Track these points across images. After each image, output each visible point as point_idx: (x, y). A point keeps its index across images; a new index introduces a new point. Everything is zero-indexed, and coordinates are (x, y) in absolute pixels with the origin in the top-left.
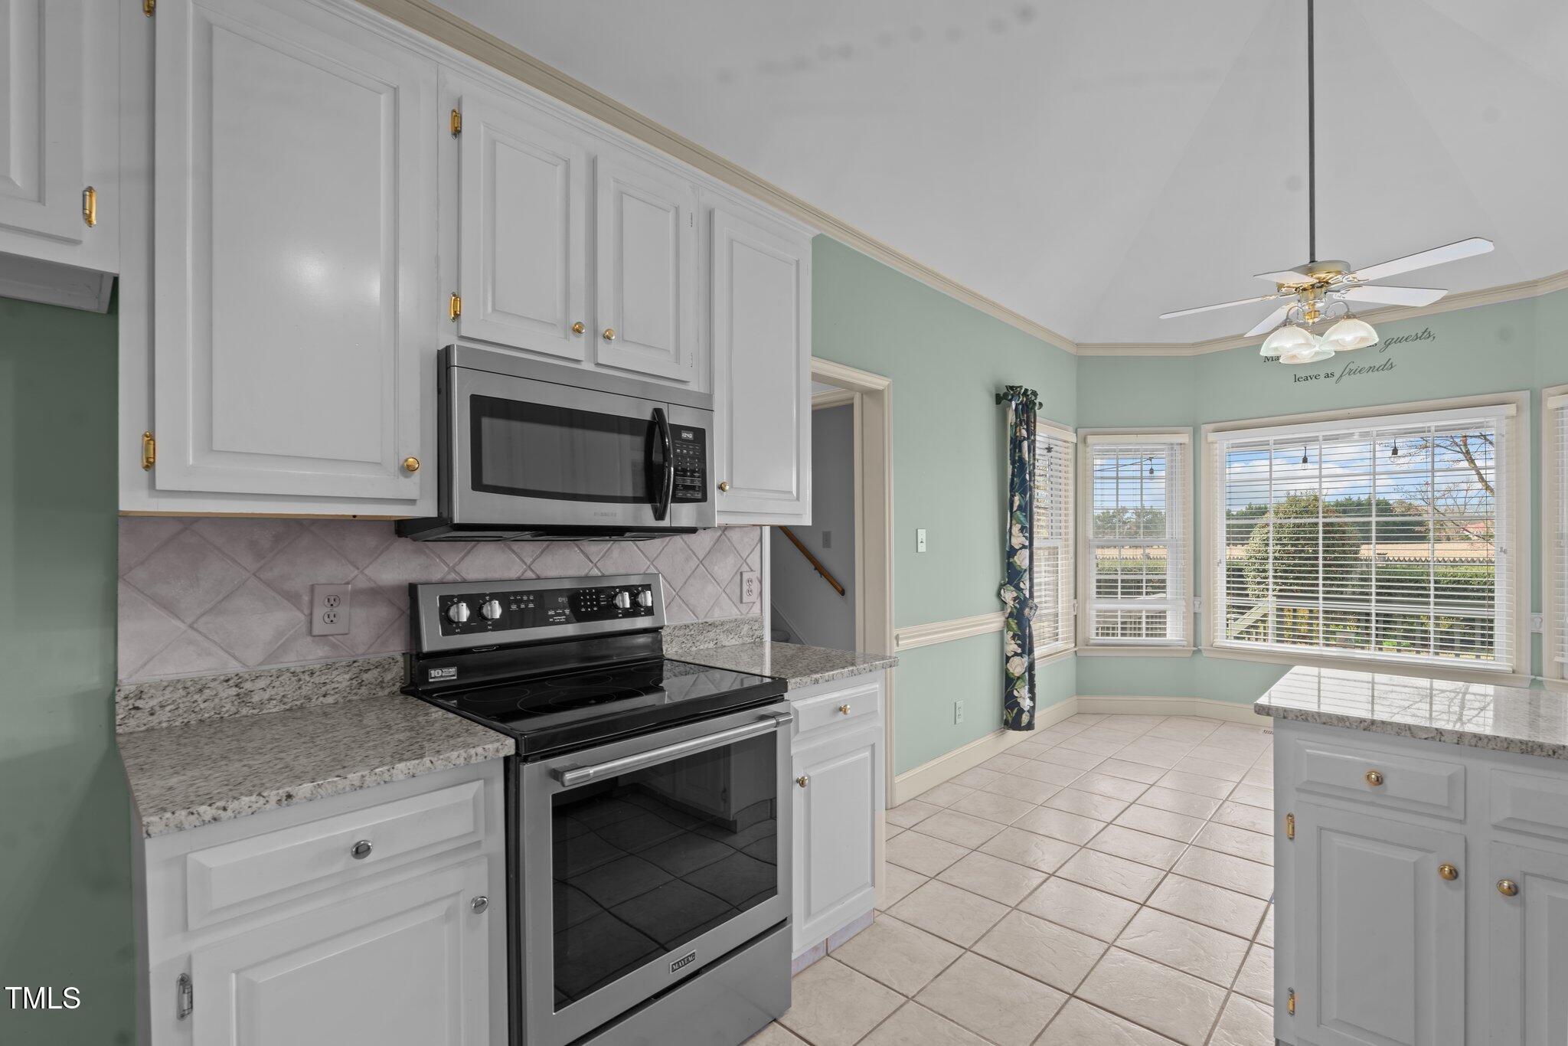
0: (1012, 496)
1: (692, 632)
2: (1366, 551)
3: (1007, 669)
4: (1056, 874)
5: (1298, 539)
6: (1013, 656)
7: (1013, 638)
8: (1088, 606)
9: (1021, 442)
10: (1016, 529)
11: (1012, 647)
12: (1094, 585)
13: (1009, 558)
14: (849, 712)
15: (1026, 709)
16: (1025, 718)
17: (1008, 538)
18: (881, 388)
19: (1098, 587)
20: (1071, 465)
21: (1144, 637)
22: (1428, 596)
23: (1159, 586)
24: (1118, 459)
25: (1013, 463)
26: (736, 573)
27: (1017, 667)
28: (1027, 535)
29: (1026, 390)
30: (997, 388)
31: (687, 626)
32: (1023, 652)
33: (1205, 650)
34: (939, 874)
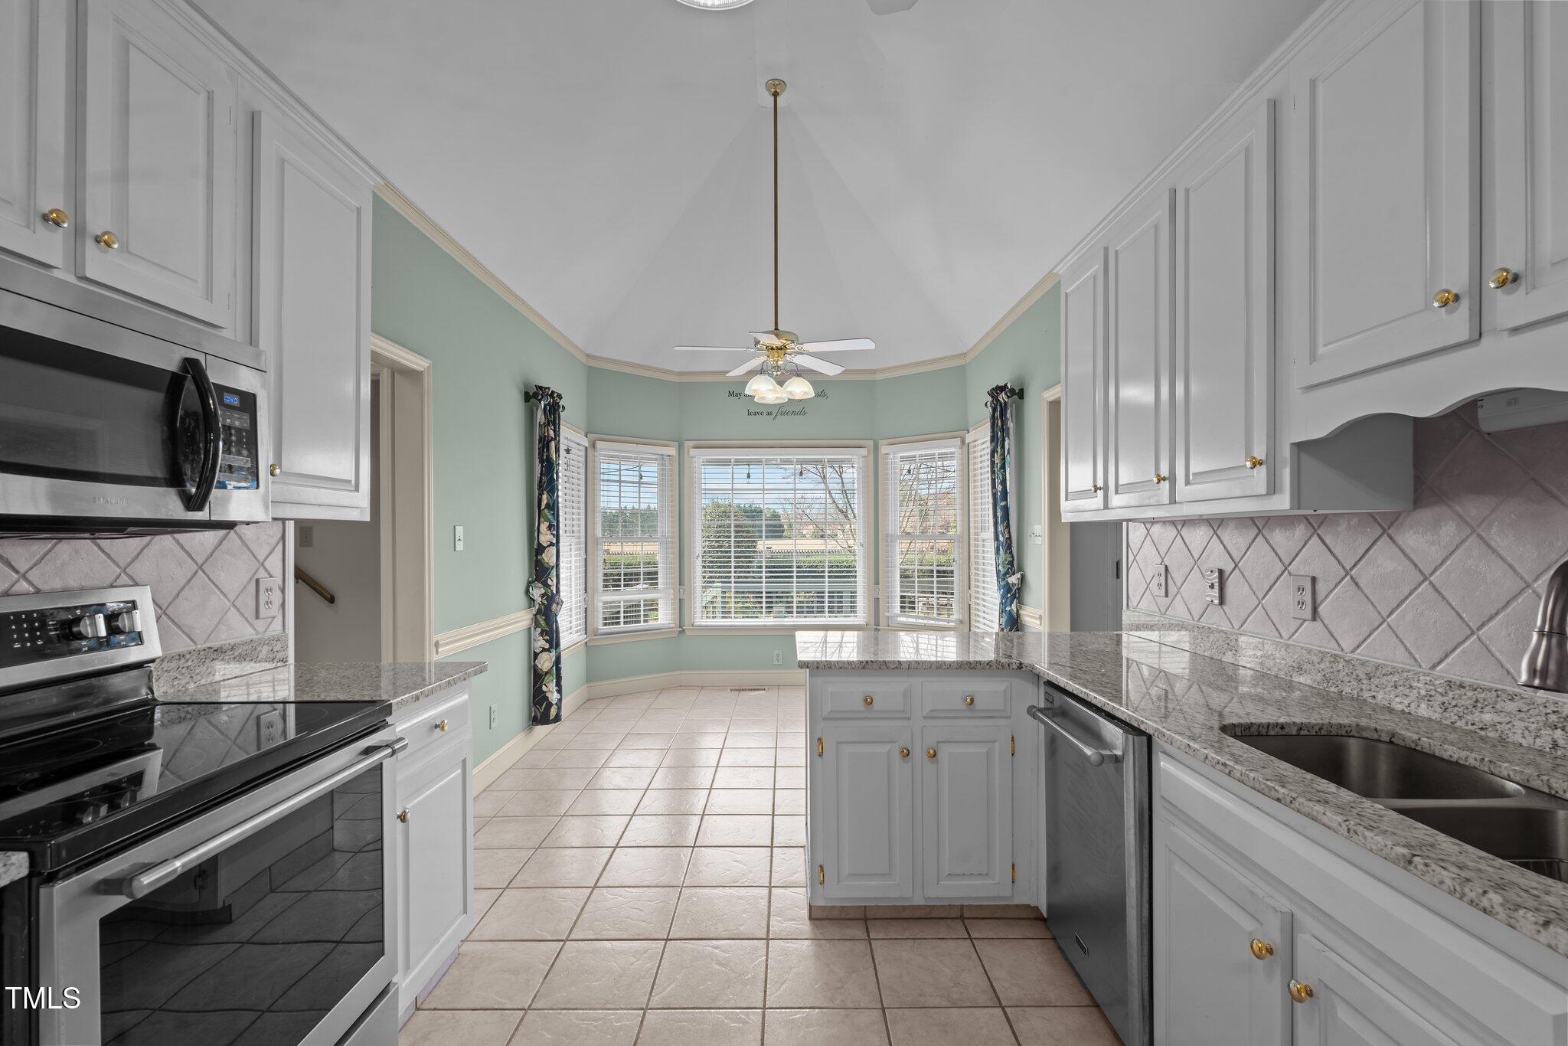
0: (541, 494)
1: (189, 663)
2: (761, 545)
3: (535, 667)
4: (620, 845)
5: (719, 537)
6: (541, 652)
7: (541, 634)
8: (596, 598)
9: (549, 442)
10: (544, 527)
11: (541, 643)
12: (601, 578)
13: (537, 556)
14: (446, 728)
15: (554, 703)
16: (553, 711)
17: (536, 535)
18: (420, 369)
19: (605, 581)
20: (583, 466)
21: (622, 625)
22: (823, 577)
23: (652, 577)
24: (620, 464)
25: (542, 461)
26: (251, 579)
27: (545, 662)
28: (555, 532)
29: (553, 392)
30: (526, 385)
31: (181, 656)
32: (551, 647)
33: (688, 630)
34: (511, 882)
